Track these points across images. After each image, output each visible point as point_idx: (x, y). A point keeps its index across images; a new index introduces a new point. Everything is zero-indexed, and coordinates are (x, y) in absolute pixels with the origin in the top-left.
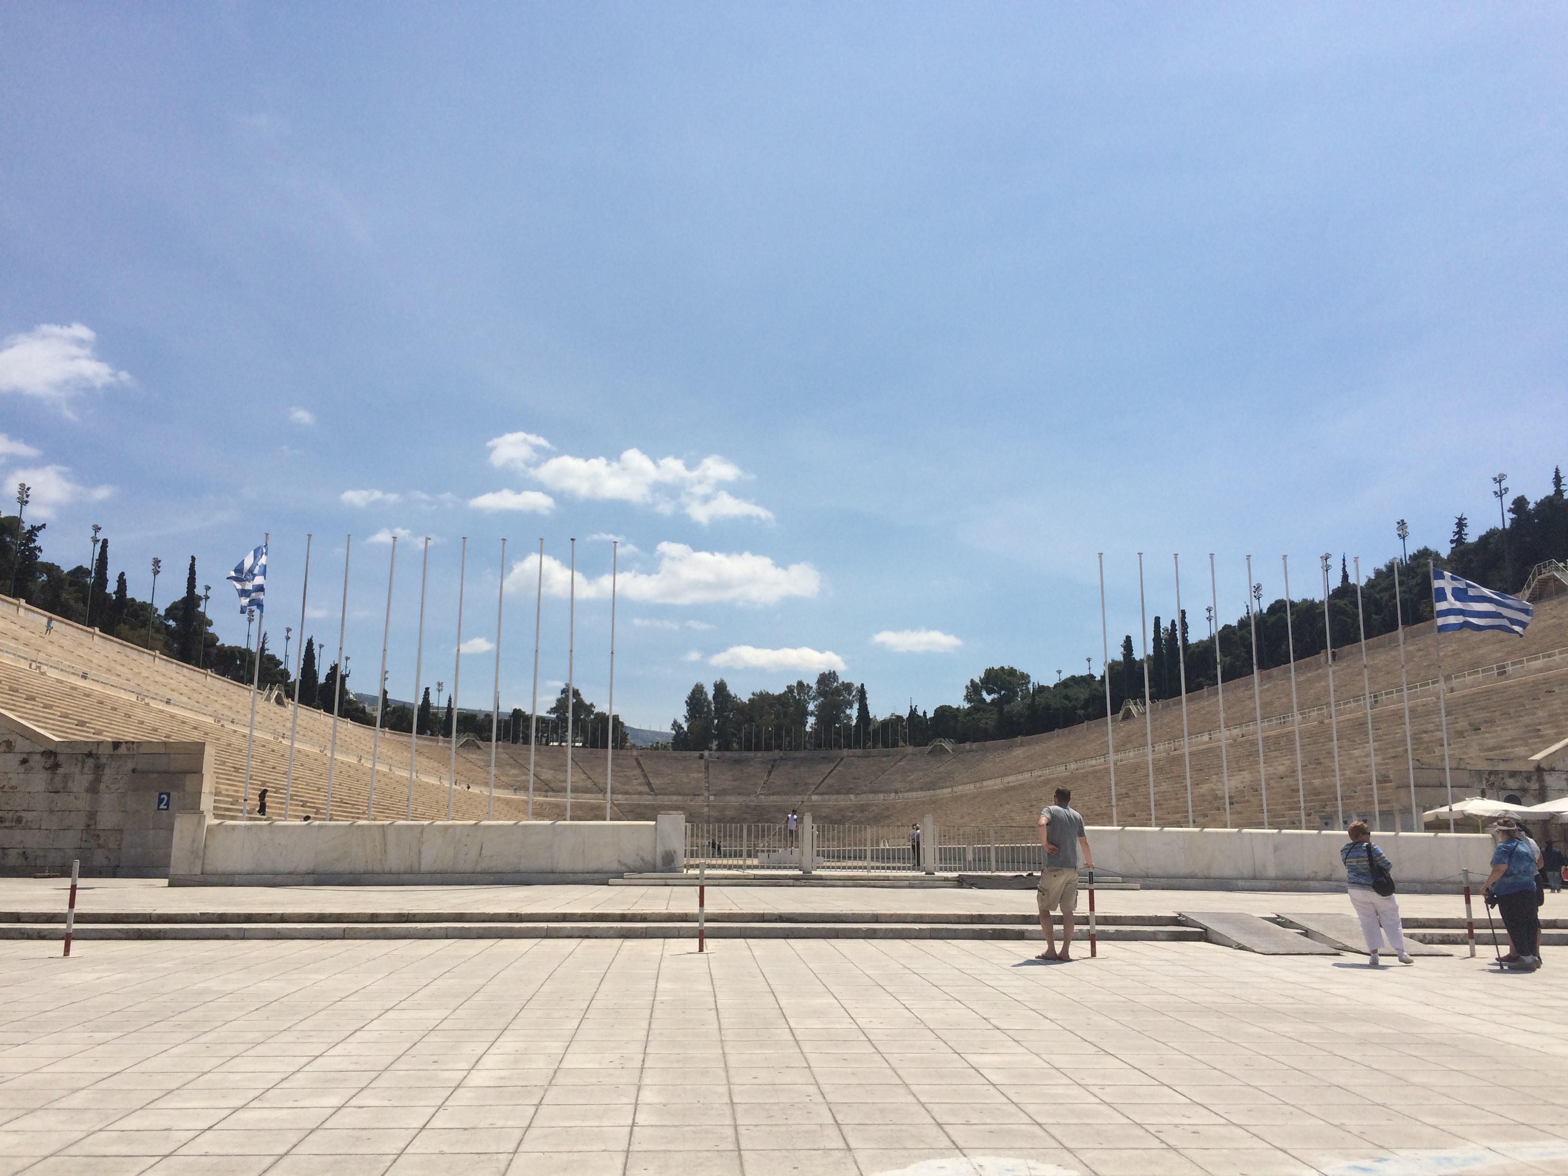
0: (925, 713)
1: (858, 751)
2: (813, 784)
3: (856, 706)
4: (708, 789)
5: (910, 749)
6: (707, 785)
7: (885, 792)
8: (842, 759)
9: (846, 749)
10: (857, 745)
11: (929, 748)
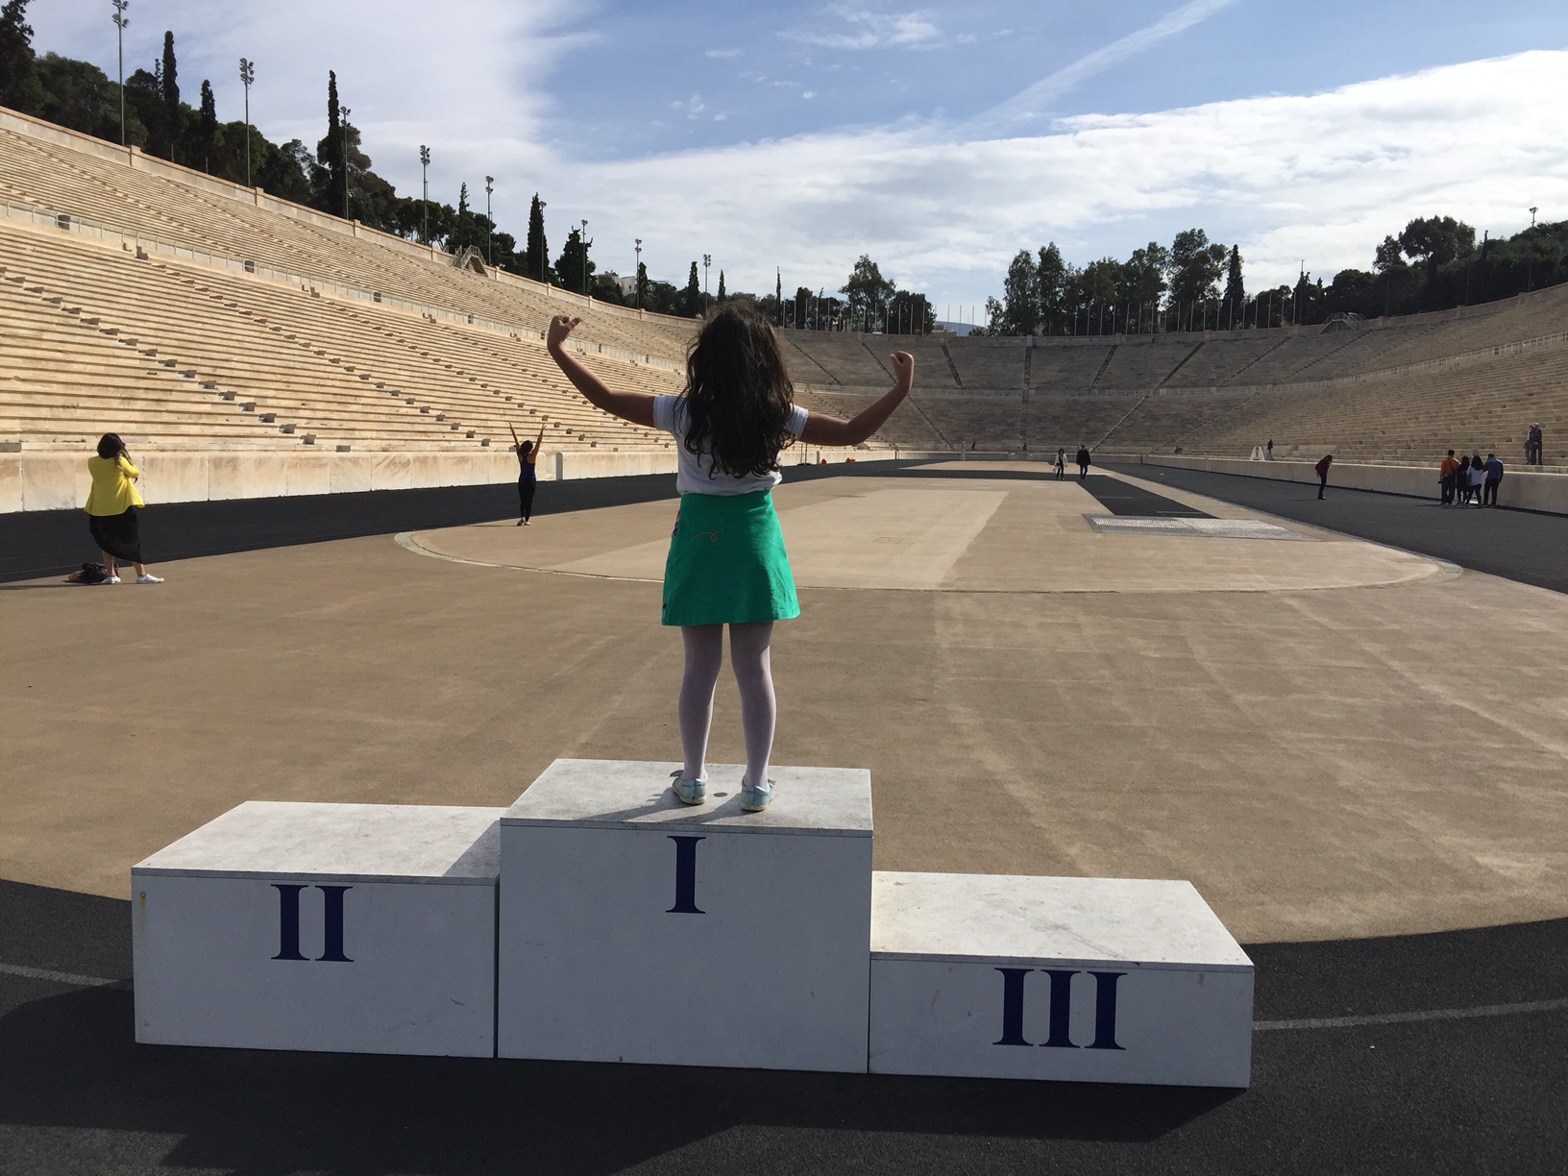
0: (1320, 281)
1: (1225, 334)
2: (1163, 374)
3: (1226, 275)
4: (1027, 381)
5: (1296, 330)
6: (1027, 377)
7: (1258, 383)
8: (1203, 343)
9: (1209, 331)
10: (1224, 325)
11: (1324, 326)
